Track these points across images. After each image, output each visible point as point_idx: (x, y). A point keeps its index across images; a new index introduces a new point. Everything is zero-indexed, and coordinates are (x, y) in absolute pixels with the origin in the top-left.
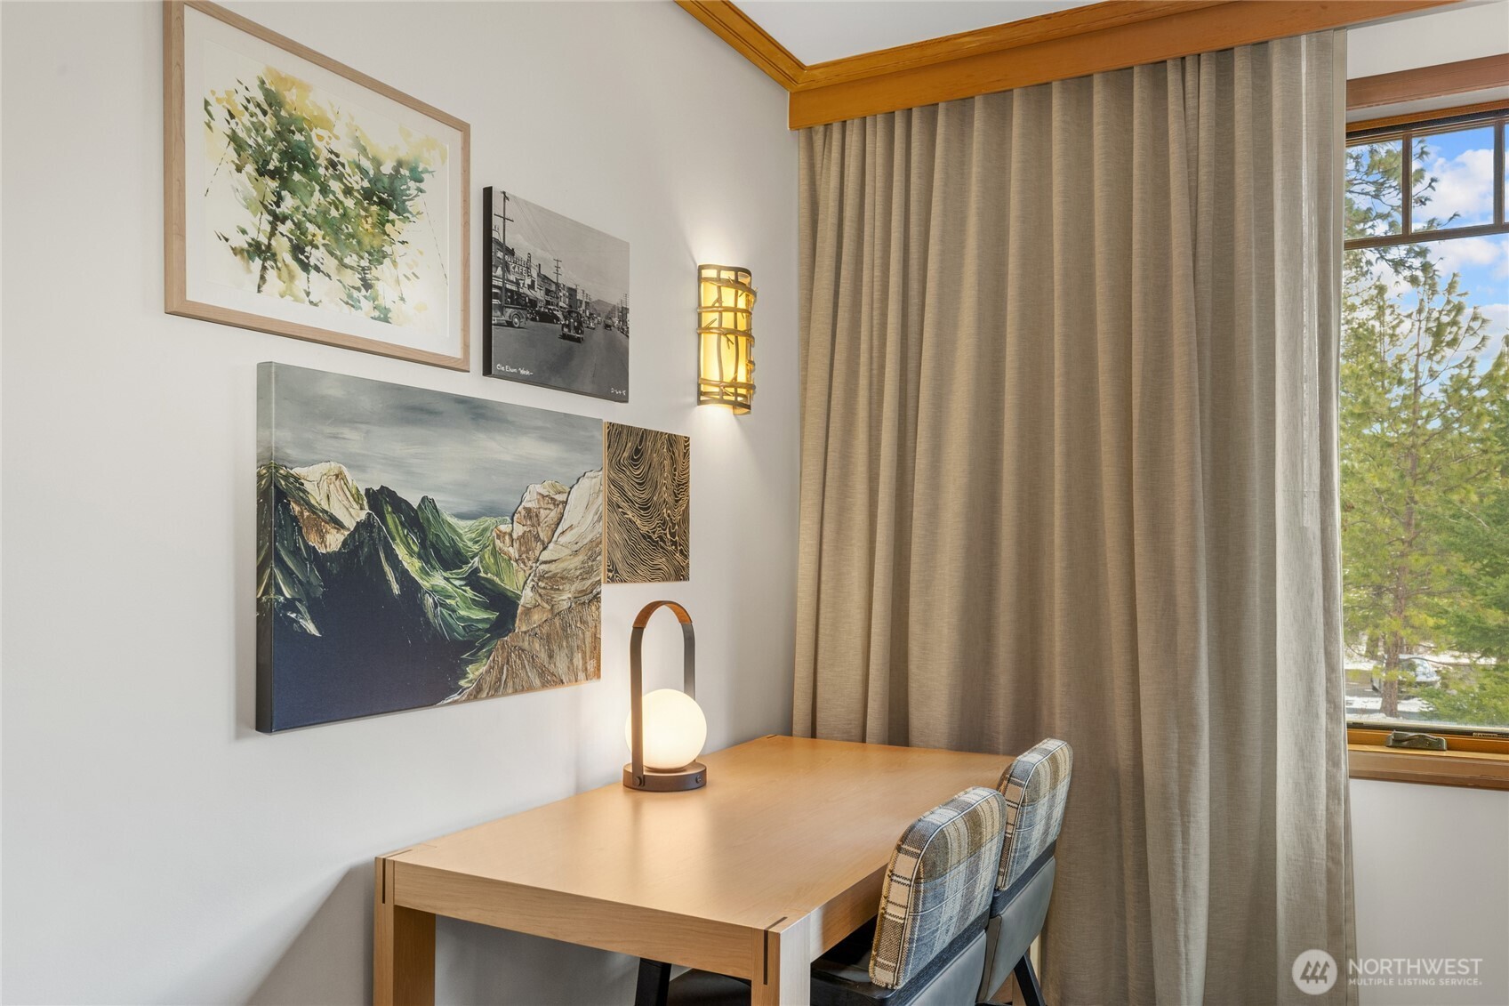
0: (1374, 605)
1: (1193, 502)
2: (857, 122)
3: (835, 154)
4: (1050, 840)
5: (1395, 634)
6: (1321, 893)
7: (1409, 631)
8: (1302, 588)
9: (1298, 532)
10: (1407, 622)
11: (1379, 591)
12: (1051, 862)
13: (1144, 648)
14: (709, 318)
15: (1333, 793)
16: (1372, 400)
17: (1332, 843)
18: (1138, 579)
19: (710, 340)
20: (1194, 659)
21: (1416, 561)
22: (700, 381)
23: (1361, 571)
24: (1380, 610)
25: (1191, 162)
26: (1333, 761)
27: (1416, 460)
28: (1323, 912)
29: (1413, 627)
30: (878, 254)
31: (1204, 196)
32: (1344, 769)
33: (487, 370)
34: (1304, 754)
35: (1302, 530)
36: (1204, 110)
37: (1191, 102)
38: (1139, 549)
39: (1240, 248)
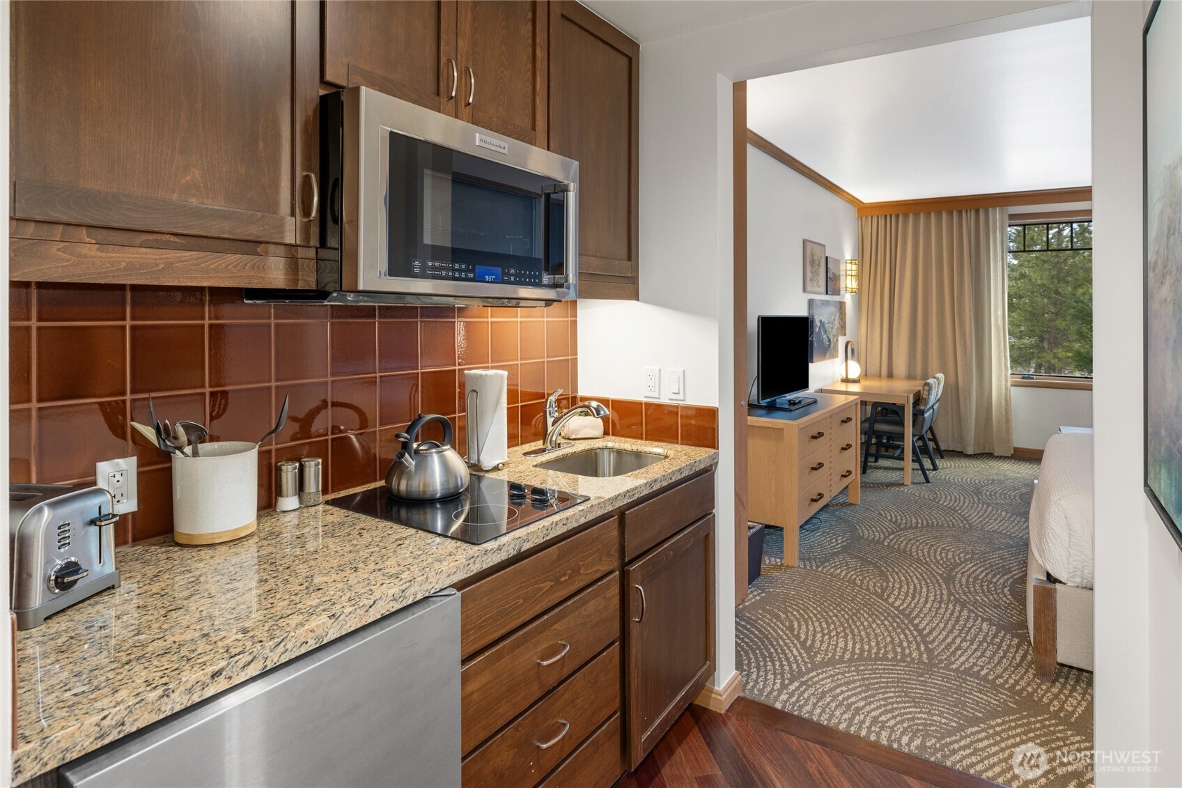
0: (1038, 346)
1: (971, 318)
2: (876, 217)
3: (870, 223)
4: (938, 398)
5: (1049, 362)
6: (1004, 413)
7: (1057, 360)
8: (998, 340)
9: (997, 326)
10: (1055, 356)
11: (1042, 339)
12: (938, 403)
13: (959, 353)
14: (849, 273)
15: (1006, 389)
16: (1035, 238)
17: (1006, 401)
18: (957, 337)
19: (849, 278)
20: (972, 356)
21: (1060, 323)
22: (846, 288)
23: (1030, 328)
24: (1042, 350)
25: (969, 235)
26: (1006, 381)
27: (1060, 270)
28: (1004, 417)
29: (1058, 358)
30: (883, 250)
31: (973, 243)
32: (1009, 384)
33: (827, 294)
34: (999, 379)
35: (998, 325)
36: (972, 222)
37: (969, 219)
38: (957, 329)
39: (982, 256)
